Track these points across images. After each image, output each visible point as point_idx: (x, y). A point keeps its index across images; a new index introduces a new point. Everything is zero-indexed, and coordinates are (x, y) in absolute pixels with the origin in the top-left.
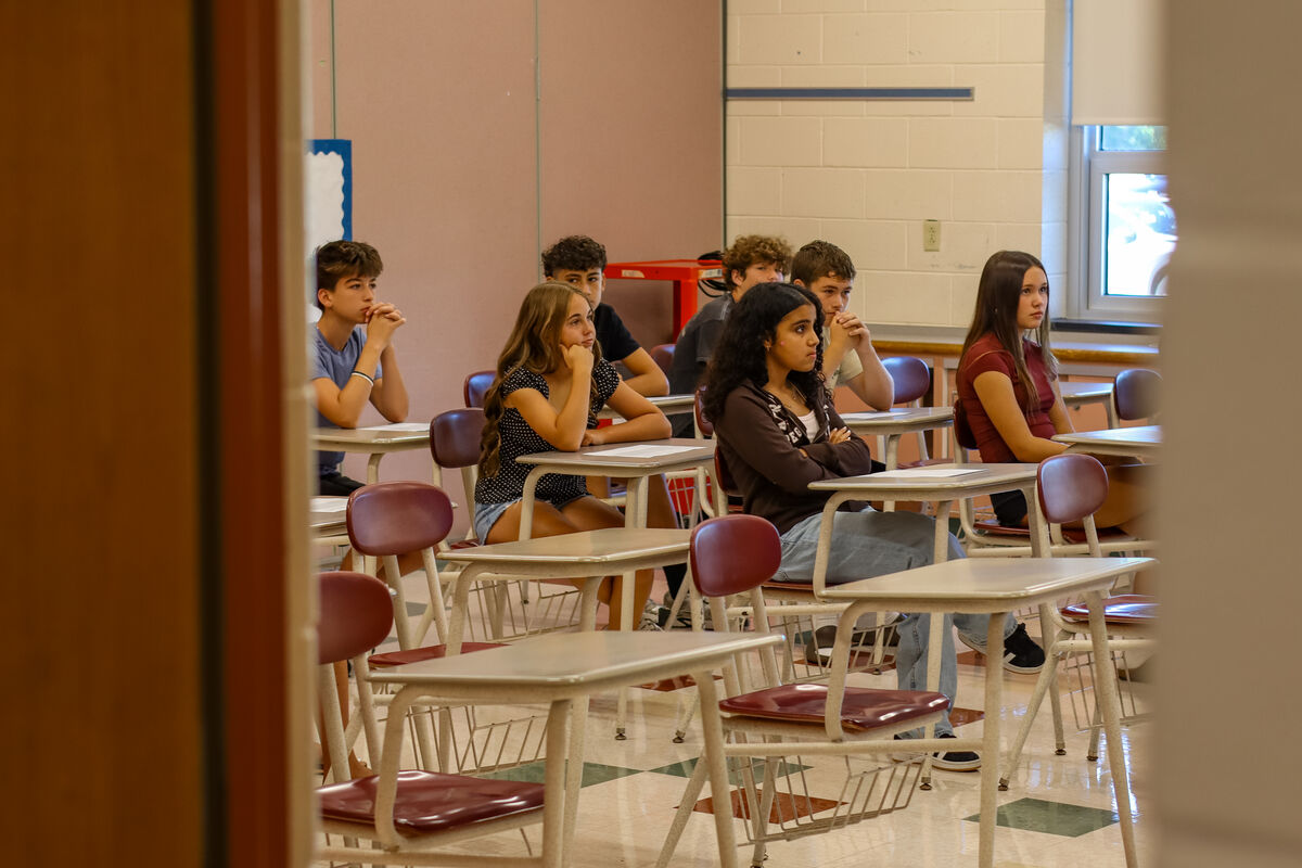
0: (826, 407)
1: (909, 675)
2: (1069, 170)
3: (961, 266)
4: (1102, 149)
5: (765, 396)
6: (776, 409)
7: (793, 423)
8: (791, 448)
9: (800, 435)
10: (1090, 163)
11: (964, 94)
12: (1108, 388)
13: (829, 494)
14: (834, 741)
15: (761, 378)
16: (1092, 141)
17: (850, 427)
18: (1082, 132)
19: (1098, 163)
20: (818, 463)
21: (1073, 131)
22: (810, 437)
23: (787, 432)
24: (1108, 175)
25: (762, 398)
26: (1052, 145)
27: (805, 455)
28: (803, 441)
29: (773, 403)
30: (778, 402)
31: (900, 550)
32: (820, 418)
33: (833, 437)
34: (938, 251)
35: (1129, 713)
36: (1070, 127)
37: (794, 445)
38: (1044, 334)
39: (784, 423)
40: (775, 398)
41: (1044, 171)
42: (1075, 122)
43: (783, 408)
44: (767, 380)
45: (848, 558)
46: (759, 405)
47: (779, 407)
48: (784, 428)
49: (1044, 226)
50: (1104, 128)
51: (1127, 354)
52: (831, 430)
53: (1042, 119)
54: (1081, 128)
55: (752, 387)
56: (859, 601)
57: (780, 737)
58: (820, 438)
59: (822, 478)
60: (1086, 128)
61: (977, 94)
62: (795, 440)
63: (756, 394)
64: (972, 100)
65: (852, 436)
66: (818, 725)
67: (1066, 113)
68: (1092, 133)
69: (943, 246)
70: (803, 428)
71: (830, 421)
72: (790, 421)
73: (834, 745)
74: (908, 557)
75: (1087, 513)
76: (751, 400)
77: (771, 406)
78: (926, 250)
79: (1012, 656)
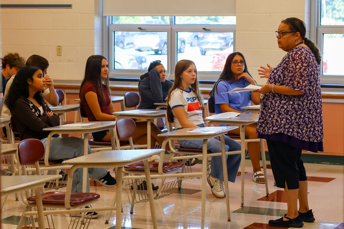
0: (45, 105)
1: (75, 188)
2: (102, 30)
3: (69, 61)
4: (112, 24)
5: (28, 101)
6: (31, 105)
7: (37, 110)
8: (36, 117)
9: (39, 114)
10: (109, 27)
11: (69, 6)
12: (122, 98)
13: (49, 132)
14: (67, 209)
15: (27, 95)
16: (109, 21)
17: (53, 111)
18: (106, 18)
19: (111, 28)
20: (44, 122)
21: (103, 18)
22: (42, 114)
23: (35, 113)
24: (114, 32)
25: (27, 102)
26: (97, 22)
27: (41, 120)
28: (40, 115)
29: (30, 103)
30: (32, 103)
31: (72, 149)
32: (44, 108)
33: (48, 114)
34: (61, 56)
35: (141, 199)
36: (102, 17)
37: (37, 116)
38: (107, 81)
39: (34, 110)
40: (31, 102)
41: (95, 30)
42: (104, 15)
43: (33, 105)
44: (28, 96)
45: (55, 152)
46: (26, 104)
47: (32, 104)
48: (34, 111)
49: (95, 48)
50: (113, 17)
51: (124, 87)
52: (47, 112)
53: (94, 14)
54: (106, 17)
55: (24, 98)
56: (75, 164)
57: (45, 208)
58: (44, 114)
59: (46, 127)
60: (107, 17)
61: (73, 6)
62: (37, 115)
63: (25, 100)
64: (72, 8)
65: (54, 114)
66: (62, 204)
67: (101, 12)
68: (109, 19)
69: (63, 54)
70: (40, 111)
71: (47, 109)
72: (35, 109)
73: (68, 210)
74: (75, 151)
75: (130, 136)
76: (24, 102)
77: (30, 104)
78: (57, 56)
79: (106, 182)
